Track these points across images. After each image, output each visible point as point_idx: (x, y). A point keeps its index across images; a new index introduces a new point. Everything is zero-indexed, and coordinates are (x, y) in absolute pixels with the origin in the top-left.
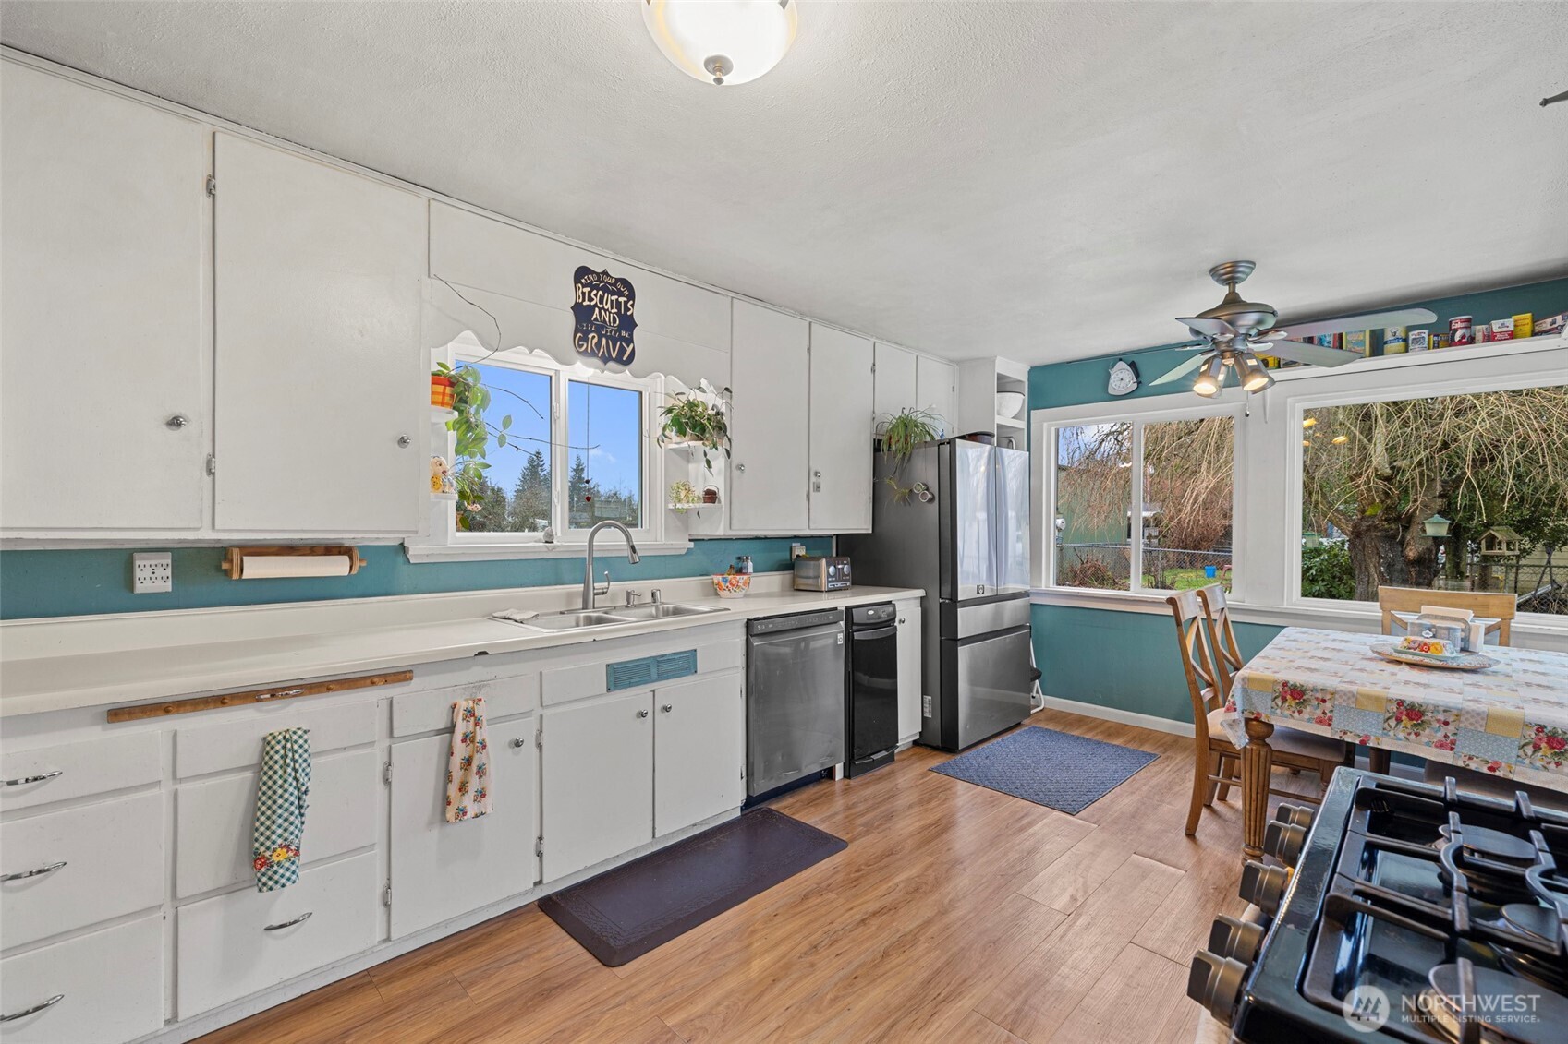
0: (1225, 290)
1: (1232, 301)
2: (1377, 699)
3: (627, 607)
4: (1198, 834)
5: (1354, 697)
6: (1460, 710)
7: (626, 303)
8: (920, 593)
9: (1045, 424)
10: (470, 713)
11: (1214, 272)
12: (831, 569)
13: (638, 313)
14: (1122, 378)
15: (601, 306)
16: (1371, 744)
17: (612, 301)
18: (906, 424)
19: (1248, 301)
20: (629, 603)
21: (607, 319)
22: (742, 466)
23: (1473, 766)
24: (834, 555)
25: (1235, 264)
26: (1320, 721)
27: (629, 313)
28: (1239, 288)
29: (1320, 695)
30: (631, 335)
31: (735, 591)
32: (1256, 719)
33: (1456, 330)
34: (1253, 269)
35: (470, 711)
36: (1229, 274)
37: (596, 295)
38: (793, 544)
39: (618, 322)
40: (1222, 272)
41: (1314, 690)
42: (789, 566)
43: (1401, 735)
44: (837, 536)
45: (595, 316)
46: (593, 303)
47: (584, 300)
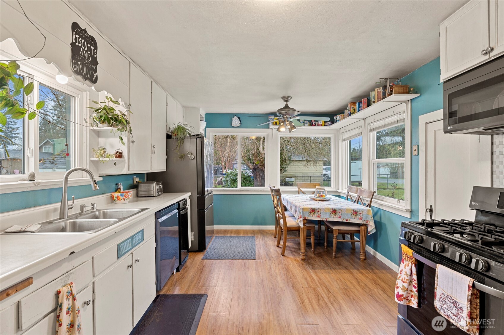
0: (285, 103)
1: (287, 107)
2: (328, 209)
3: (81, 214)
4: (285, 255)
5: (324, 209)
6: (342, 209)
7: (94, 50)
8: (190, 194)
9: (211, 133)
10: (71, 293)
11: (283, 98)
12: (158, 187)
13: (99, 56)
14: (236, 122)
15: (83, 48)
16: (328, 220)
17: (88, 47)
18: (180, 129)
19: (291, 107)
20: (82, 212)
21: (86, 56)
22: (134, 141)
23: (344, 221)
24: (146, 181)
25: (288, 97)
26: (318, 217)
27: (95, 56)
28: (288, 103)
29: (318, 210)
30: (96, 68)
31: (127, 200)
32: (305, 219)
33: (313, 122)
34: (291, 99)
35: (69, 293)
36: (286, 99)
37: (81, 41)
38: (134, 177)
39: (90, 60)
40: (285, 98)
41: (317, 209)
42: (135, 187)
43: (333, 217)
44: (147, 173)
45: (81, 53)
46: (80, 45)
47: (76, 42)
